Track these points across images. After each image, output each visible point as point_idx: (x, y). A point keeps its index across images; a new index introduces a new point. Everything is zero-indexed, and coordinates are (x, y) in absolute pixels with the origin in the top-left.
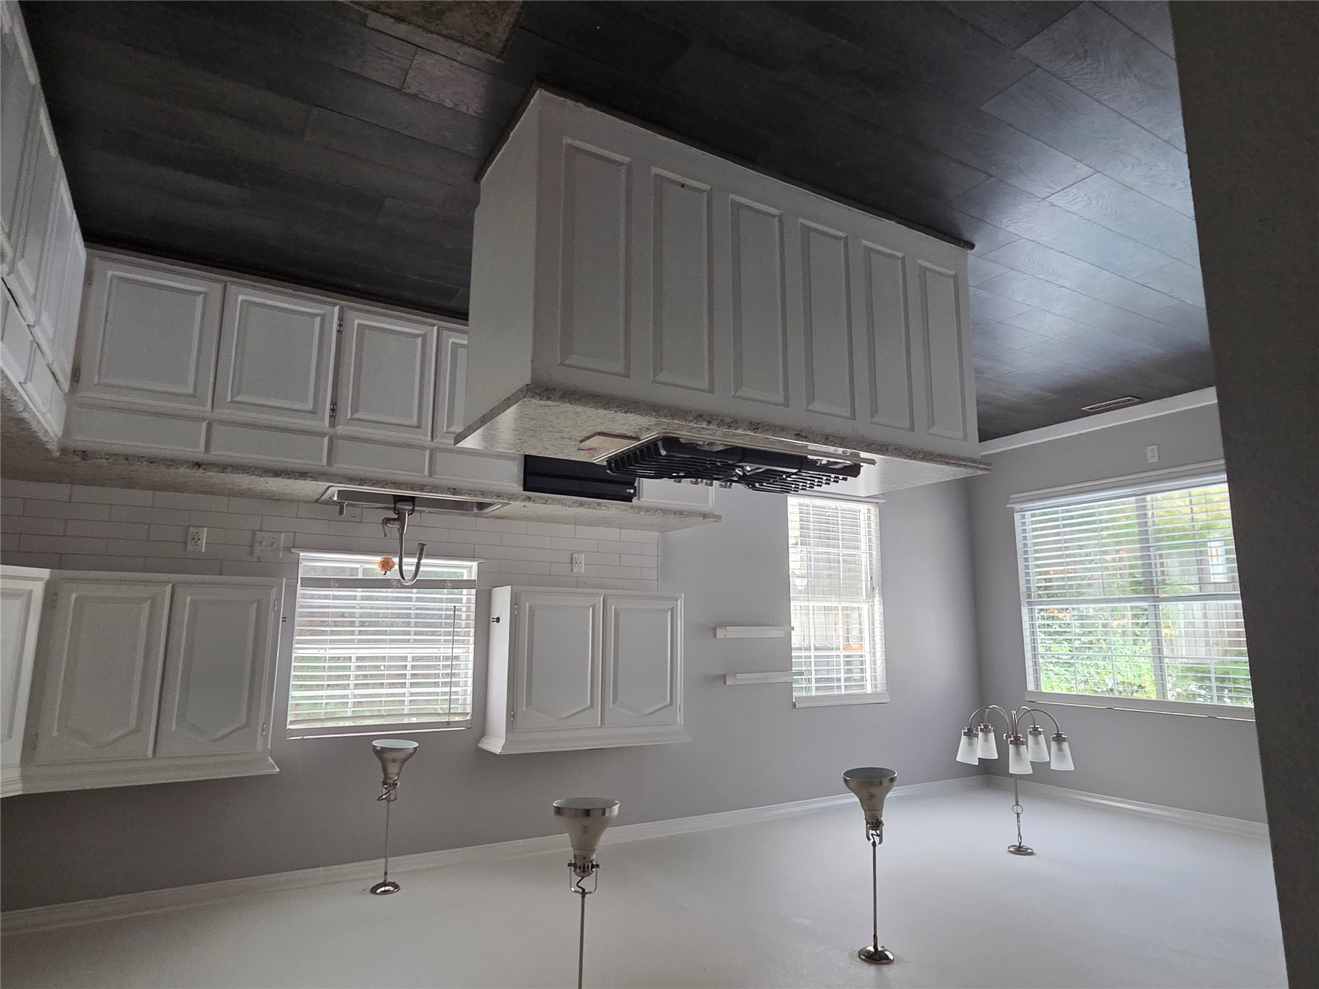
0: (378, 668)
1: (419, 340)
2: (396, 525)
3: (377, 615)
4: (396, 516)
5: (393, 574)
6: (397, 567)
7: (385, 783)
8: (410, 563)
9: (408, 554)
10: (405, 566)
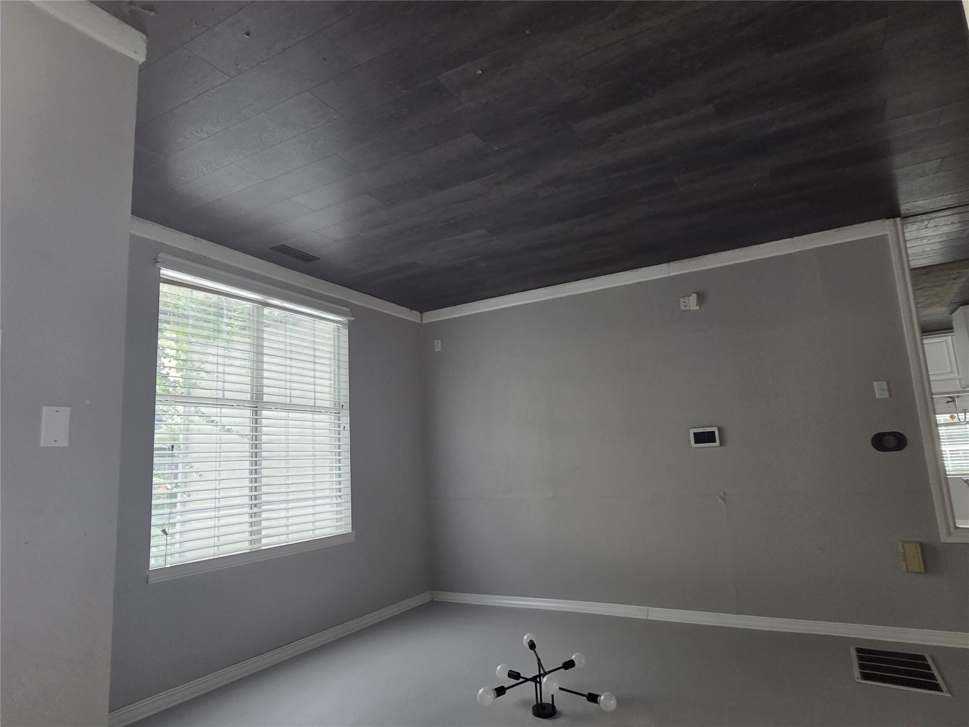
0: (959, 454)
1: (945, 343)
2: (952, 404)
3: (954, 435)
4: (952, 400)
5: (956, 420)
6: (957, 417)
8: (962, 415)
9: (960, 413)
10: (960, 417)
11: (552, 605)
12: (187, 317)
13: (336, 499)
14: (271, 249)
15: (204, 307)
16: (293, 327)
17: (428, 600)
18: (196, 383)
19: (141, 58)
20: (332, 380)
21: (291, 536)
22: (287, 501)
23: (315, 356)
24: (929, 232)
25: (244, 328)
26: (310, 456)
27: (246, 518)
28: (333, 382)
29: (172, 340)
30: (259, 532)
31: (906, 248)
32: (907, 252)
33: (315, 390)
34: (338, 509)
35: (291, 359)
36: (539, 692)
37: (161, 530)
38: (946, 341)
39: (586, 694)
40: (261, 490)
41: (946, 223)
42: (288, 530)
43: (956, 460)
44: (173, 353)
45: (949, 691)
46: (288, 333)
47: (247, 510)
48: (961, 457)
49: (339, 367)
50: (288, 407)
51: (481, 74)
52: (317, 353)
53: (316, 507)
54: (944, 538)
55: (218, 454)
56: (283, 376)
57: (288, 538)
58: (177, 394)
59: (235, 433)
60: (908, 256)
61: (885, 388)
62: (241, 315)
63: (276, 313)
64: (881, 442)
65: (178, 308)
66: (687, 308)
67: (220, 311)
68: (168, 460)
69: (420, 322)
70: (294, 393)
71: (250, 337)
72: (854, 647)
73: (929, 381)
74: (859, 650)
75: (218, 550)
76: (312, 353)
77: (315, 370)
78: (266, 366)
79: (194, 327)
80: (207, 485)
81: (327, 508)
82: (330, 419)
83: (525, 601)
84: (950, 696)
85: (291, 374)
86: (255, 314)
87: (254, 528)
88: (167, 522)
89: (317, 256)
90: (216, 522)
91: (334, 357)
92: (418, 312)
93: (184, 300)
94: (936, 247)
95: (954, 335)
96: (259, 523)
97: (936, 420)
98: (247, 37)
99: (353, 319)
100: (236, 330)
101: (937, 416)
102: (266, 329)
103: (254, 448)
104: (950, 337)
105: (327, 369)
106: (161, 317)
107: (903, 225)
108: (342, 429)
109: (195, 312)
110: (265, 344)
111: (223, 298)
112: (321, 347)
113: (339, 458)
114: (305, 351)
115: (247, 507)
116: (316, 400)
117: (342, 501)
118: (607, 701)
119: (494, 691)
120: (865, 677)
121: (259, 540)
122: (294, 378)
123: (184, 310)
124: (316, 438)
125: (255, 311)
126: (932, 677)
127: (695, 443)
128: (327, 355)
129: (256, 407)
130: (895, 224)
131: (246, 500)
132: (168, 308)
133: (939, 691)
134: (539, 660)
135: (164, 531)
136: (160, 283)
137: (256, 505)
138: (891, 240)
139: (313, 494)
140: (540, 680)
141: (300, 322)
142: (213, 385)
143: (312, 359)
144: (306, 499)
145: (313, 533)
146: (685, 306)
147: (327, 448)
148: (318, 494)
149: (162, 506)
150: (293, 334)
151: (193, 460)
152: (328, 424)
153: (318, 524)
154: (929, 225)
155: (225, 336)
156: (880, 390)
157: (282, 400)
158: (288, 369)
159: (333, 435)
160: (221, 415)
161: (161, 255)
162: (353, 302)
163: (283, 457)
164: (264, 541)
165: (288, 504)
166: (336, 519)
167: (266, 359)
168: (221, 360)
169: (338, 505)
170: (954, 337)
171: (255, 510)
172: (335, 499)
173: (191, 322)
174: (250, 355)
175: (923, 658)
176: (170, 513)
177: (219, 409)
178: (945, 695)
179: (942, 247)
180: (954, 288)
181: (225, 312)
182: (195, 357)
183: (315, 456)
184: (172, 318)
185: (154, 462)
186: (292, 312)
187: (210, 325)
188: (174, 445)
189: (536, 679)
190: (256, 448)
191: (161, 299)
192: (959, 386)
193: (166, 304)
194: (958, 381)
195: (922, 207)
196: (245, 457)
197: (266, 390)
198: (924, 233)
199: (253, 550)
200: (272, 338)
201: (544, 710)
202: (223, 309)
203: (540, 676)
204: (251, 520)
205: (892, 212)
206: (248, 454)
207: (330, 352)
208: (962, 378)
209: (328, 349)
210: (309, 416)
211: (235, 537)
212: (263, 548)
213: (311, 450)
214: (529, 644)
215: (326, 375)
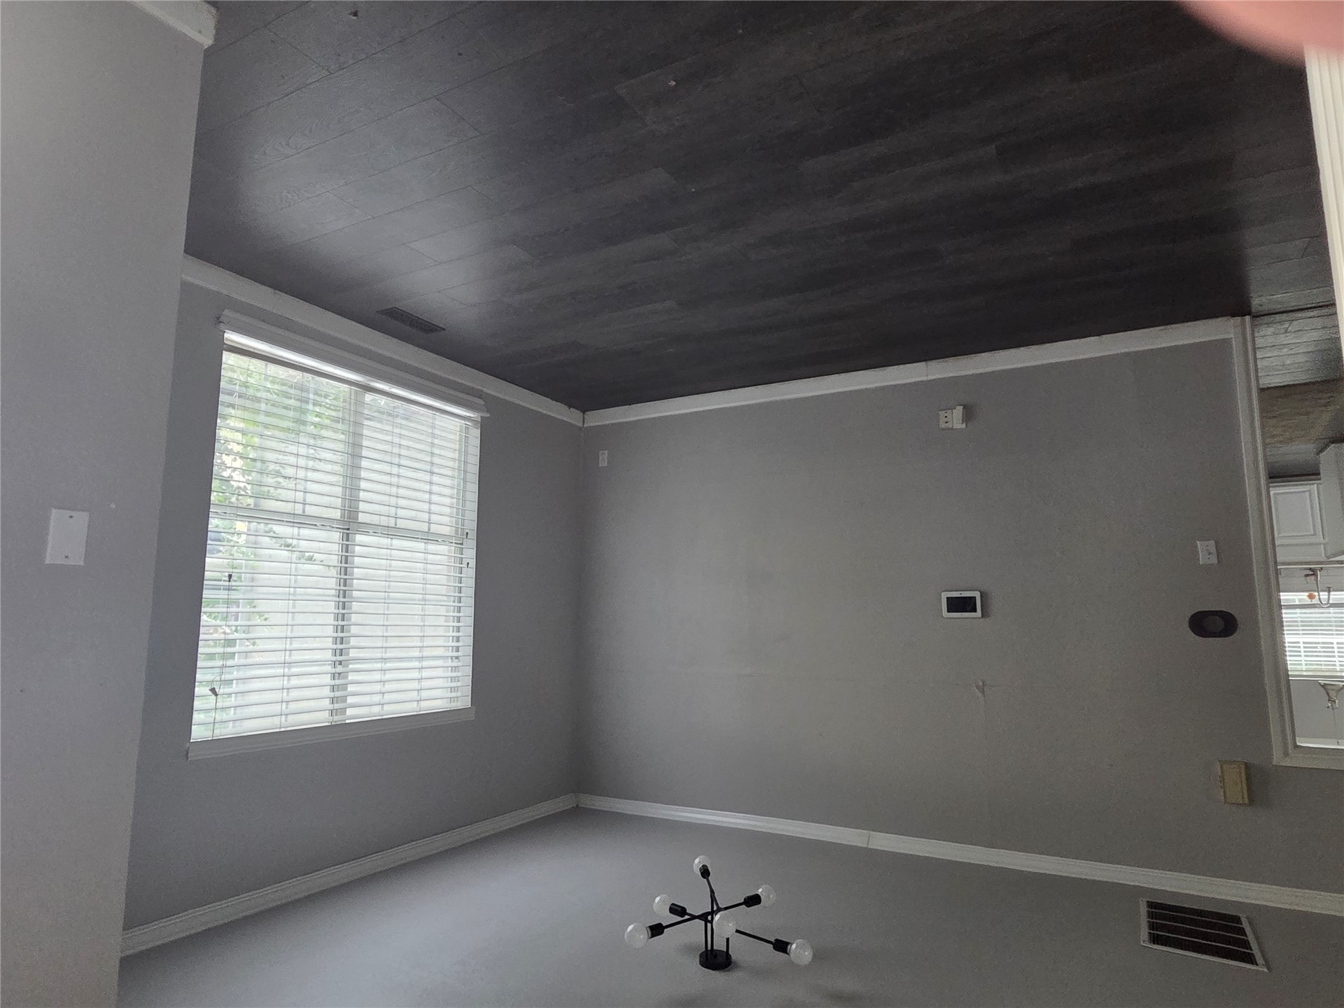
0: (1316, 647)
1: (1307, 493)
2: (1313, 578)
3: (1311, 621)
4: (1312, 573)
5: (1315, 601)
6: (1317, 597)
7: (1329, 700)
8: (1324, 595)
9: (1322, 591)
10: (1321, 597)
11: (738, 821)
12: (258, 400)
13: (452, 662)
14: (378, 312)
15: (284, 388)
16: (404, 422)
17: (571, 806)
18: (269, 491)
19: (207, 40)
20: (454, 498)
21: (386, 708)
22: (384, 660)
23: (432, 464)
24: (1290, 339)
25: (337, 420)
26: (419, 600)
27: (327, 680)
28: (455, 500)
29: (237, 431)
30: (344, 699)
31: (1255, 359)
32: (1256, 365)
33: (430, 510)
34: (454, 674)
35: (399, 465)
36: (709, 934)
37: (210, 688)
38: (1309, 491)
39: (773, 940)
40: (349, 643)
41: (1314, 327)
42: (383, 698)
43: (1312, 656)
44: (237, 448)
45: (1268, 965)
46: (397, 431)
47: (329, 668)
48: (1320, 652)
49: (465, 481)
50: (392, 532)
51: (675, 85)
52: (436, 460)
53: (423, 670)
54: (1277, 758)
55: (292, 589)
56: (387, 489)
57: (382, 710)
58: (240, 505)
59: (318, 563)
60: (1256, 370)
61: (1213, 550)
62: (334, 402)
63: (383, 401)
64: (1203, 624)
65: (247, 387)
66: (949, 425)
67: (304, 394)
68: (223, 594)
69: (580, 424)
70: (401, 513)
71: (345, 432)
72: (1145, 900)
73: (1274, 544)
74: (1151, 905)
75: (286, 721)
76: (428, 459)
77: (431, 483)
78: (363, 474)
79: (268, 414)
80: (276, 632)
81: (439, 672)
82: (450, 551)
83: (701, 814)
84: (1266, 970)
85: (398, 486)
86: (352, 401)
87: (337, 694)
88: (218, 678)
89: (441, 325)
90: (285, 682)
91: (459, 466)
92: (579, 412)
93: (258, 377)
94: (1302, 359)
95: (1320, 484)
96: (344, 687)
97: (1280, 600)
98: (355, 18)
99: (489, 415)
100: (327, 422)
101: (1281, 594)
102: (366, 422)
103: (342, 584)
104: (1315, 485)
105: (448, 482)
106: (222, 398)
107: (1253, 326)
108: (464, 565)
109: (271, 394)
110: (365, 443)
111: (310, 376)
112: (443, 453)
113: (458, 605)
114: (419, 456)
115: (329, 664)
116: (431, 525)
117: (460, 664)
118: (800, 951)
119: (648, 929)
120: (1155, 939)
121: (343, 710)
122: (402, 492)
123: (257, 390)
124: (428, 575)
125: (353, 398)
126: (1246, 944)
127: (948, 612)
128: (451, 464)
129: (348, 529)
130: (1243, 324)
131: (328, 655)
132: (234, 386)
133: (1253, 964)
134: (712, 892)
135: (213, 691)
136: (224, 352)
137: (340, 663)
138: (1236, 346)
139: (420, 652)
140: (712, 918)
141: (415, 416)
142: (289, 495)
143: (428, 468)
144: (410, 659)
145: (418, 706)
146: (946, 422)
147: (443, 590)
148: (426, 653)
149: (211, 656)
150: (403, 432)
151: (260, 596)
152: (446, 557)
153: (424, 694)
154: (1290, 329)
155: (311, 429)
156: (1205, 552)
157: (384, 521)
158: (395, 480)
159: (452, 574)
160: (298, 538)
161: (226, 312)
162: (489, 392)
163: (382, 599)
164: (349, 712)
165: (385, 663)
166: (451, 688)
167: (364, 463)
168: (302, 462)
169: (455, 669)
170: (1320, 486)
171: (339, 669)
172: (450, 660)
173: (263, 406)
174: (343, 458)
175: (1237, 919)
176: (223, 667)
177: (296, 530)
178: (1261, 969)
179: (1308, 360)
180: (1323, 420)
181: (311, 396)
182: (270, 456)
183: (425, 600)
184: (237, 401)
185: (204, 596)
186: (404, 401)
187: (291, 414)
188: (233, 574)
189: (706, 918)
190: (345, 585)
191: (223, 372)
192: (1323, 556)
193: (231, 381)
194: (1322, 546)
195: (1279, 303)
196: (329, 596)
197: (362, 506)
198: (1282, 339)
199: (333, 723)
200: (375, 436)
201: (715, 960)
202: (307, 391)
203: (713, 913)
204: (333, 682)
205: (1239, 307)
206: (333, 592)
207: (454, 459)
208: (1328, 543)
209: (451, 455)
210: (420, 546)
211: (312, 704)
212: (347, 721)
213: (421, 592)
214: (700, 870)
215: (447, 491)
